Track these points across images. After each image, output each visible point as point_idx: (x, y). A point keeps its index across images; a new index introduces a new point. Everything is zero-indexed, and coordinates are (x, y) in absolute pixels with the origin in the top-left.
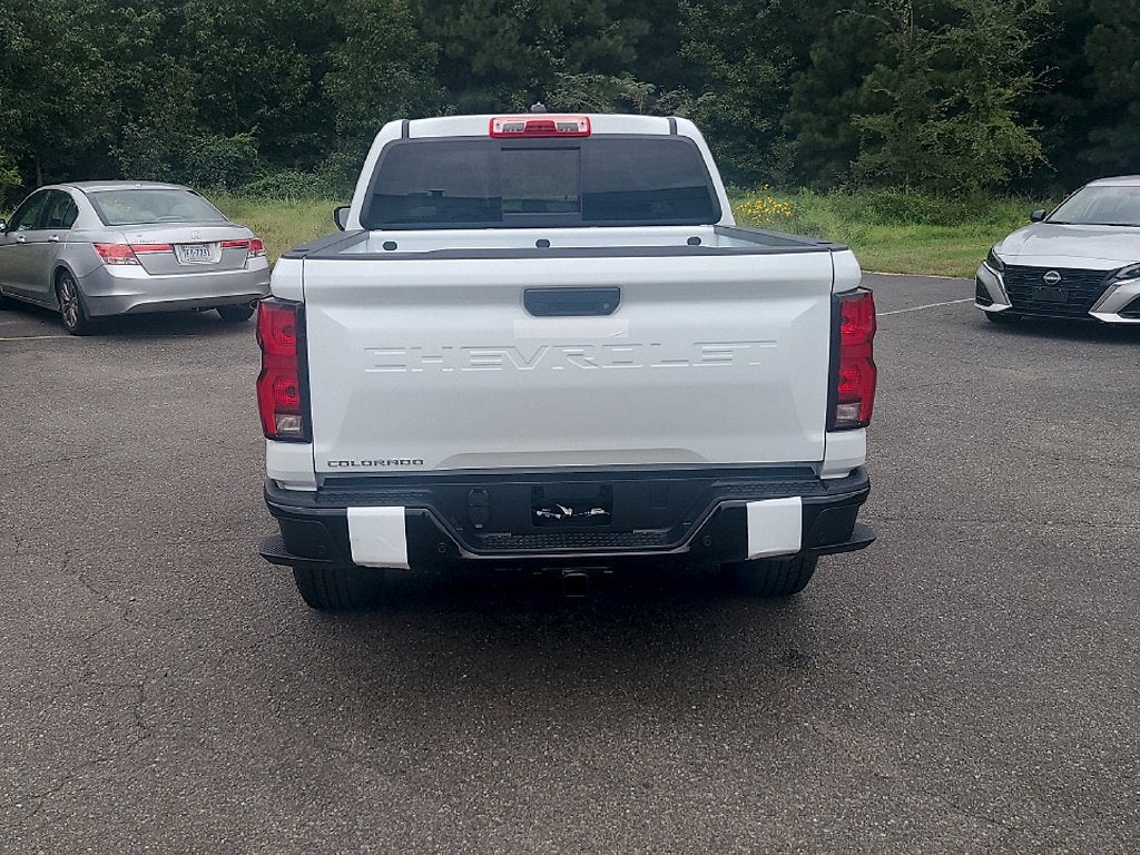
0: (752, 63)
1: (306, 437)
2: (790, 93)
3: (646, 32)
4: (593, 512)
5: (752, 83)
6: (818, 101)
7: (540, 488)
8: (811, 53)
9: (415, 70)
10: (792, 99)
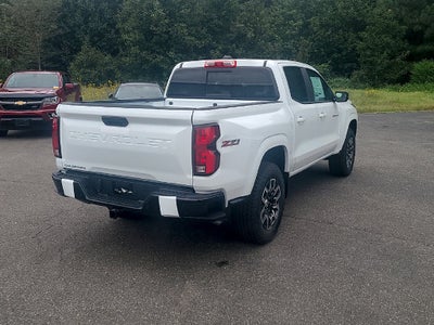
9: (394, 37)
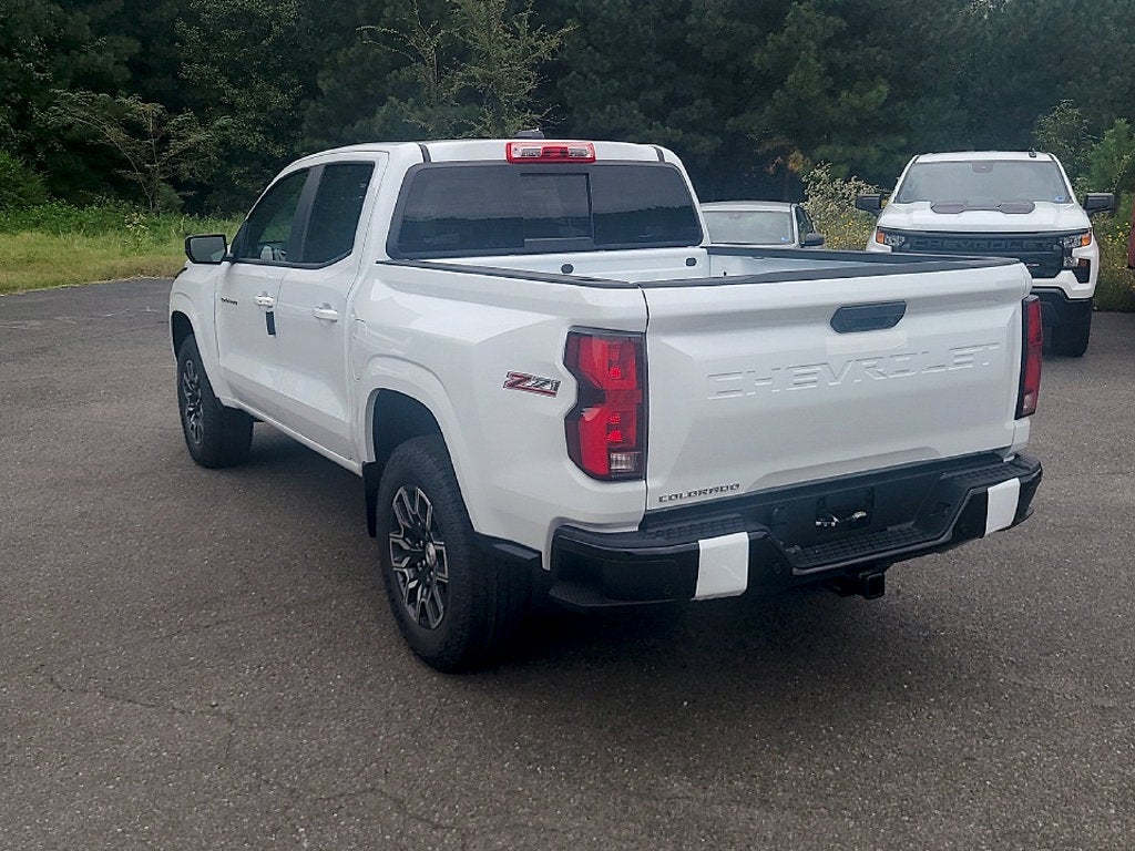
0: (262, 89)
1: (638, 474)
2: (302, 120)
3: (137, 51)
4: (857, 515)
5: (261, 108)
6: (331, 130)
7: (823, 499)
8: (320, 82)
10: (304, 126)
